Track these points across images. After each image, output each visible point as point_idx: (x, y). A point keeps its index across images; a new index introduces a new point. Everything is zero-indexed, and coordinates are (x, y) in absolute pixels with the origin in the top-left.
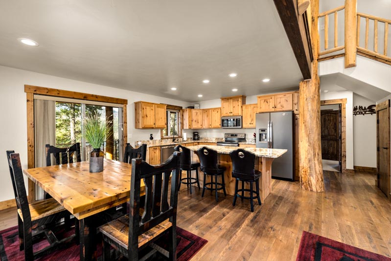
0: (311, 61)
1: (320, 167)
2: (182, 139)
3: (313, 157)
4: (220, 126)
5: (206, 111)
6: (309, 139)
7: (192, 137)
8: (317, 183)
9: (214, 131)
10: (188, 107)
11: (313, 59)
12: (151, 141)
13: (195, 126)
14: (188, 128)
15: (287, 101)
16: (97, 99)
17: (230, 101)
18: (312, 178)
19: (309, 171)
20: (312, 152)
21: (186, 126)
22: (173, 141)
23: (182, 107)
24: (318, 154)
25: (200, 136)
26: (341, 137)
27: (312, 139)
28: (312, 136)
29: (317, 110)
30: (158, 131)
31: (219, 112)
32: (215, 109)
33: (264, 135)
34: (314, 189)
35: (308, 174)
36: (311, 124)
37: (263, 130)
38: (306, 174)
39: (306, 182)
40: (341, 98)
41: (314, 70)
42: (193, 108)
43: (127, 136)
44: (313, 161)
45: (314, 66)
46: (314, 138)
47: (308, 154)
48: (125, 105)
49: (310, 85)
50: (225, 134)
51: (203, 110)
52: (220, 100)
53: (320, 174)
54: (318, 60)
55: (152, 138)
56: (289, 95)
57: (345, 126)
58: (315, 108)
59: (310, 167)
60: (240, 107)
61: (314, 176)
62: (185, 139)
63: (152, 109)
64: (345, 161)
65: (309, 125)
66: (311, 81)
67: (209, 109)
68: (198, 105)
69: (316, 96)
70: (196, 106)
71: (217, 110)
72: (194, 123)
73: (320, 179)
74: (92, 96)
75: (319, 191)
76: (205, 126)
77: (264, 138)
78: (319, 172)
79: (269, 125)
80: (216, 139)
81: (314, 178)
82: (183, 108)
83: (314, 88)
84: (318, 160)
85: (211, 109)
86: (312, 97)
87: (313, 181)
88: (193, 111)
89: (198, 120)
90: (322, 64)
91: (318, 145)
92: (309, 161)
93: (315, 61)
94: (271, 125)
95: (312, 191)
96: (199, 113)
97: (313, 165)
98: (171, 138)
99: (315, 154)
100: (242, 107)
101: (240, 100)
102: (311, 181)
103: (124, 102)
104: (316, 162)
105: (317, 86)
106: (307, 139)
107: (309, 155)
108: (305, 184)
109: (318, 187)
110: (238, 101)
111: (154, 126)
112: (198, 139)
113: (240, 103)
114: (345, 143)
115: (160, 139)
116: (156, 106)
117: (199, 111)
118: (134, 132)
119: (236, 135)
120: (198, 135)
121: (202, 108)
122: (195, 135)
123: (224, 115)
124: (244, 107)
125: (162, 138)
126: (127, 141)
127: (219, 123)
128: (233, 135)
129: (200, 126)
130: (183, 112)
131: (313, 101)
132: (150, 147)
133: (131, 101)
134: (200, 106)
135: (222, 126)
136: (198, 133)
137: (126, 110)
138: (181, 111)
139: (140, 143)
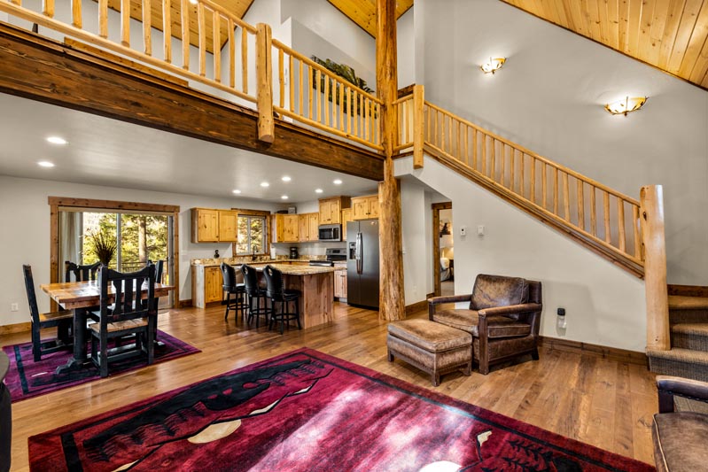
1: (394, 290)
2: (269, 257)
3: (387, 278)
4: (318, 239)
5: (302, 216)
7: (288, 254)
8: (390, 310)
9: (316, 245)
10: (278, 212)
11: (386, 158)
12: (215, 260)
13: (288, 238)
14: (276, 241)
16: (136, 208)
17: (328, 202)
18: (386, 304)
19: (383, 295)
20: (386, 272)
21: (275, 240)
22: (254, 259)
23: (269, 212)
24: (393, 275)
25: (301, 253)
28: (387, 251)
29: (391, 220)
30: (228, 247)
31: (317, 219)
32: (313, 214)
33: (354, 251)
35: (382, 299)
36: (385, 236)
37: (353, 244)
39: (381, 309)
41: (388, 170)
42: (286, 212)
43: (178, 253)
44: (387, 283)
45: (388, 164)
47: (383, 274)
48: (175, 213)
50: (327, 249)
51: (300, 215)
52: (318, 202)
53: (395, 298)
54: (394, 157)
55: (217, 256)
58: (390, 217)
60: (338, 212)
61: (389, 301)
62: (273, 256)
63: (214, 217)
66: (384, 183)
67: (306, 215)
68: (294, 209)
69: (391, 203)
70: (291, 209)
71: (315, 216)
72: (286, 234)
73: (395, 305)
74: (130, 204)
76: (303, 239)
77: (355, 254)
78: (393, 297)
79: (357, 237)
81: (388, 304)
82: (271, 213)
83: (388, 192)
84: (393, 281)
85: (308, 214)
86: (386, 203)
87: (387, 308)
88: (286, 217)
89: (292, 230)
90: (397, 163)
92: (384, 283)
93: (390, 159)
94: (360, 237)
96: (293, 221)
97: (387, 287)
98: (251, 255)
100: (341, 212)
101: (338, 202)
102: (385, 308)
103: (175, 209)
104: (391, 284)
105: (392, 190)
106: (382, 255)
109: (391, 315)
111: (217, 240)
112: (296, 258)
113: (338, 206)
115: (231, 256)
116: (220, 212)
117: (294, 217)
118: (189, 248)
119: (338, 251)
120: (296, 252)
121: (298, 213)
122: (292, 251)
123: (322, 223)
124: (343, 212)
125: (235, 255)
126: (178, 259)
127: (318, 234)
128: (335, 251)
129: (295, 239)
130: (271, 219)
131: (387, 208)
132: (205, 267)
133: (185, 208)
134: (296, 209)
135: (320, 238)
136: (296, 248)
137: (177, 219)
138: (268, 218)
139: (197, 262)
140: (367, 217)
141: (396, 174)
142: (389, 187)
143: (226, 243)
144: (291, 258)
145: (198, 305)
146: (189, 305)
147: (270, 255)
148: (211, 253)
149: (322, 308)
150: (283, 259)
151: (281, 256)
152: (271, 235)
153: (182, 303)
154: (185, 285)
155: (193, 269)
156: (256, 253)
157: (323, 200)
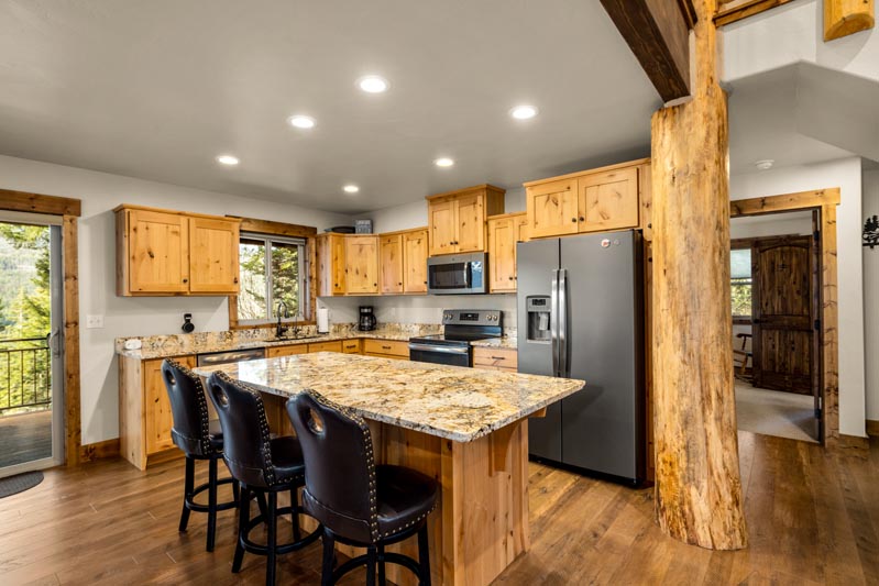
0: (689, 27)
1: (726, 448)
2: (313, 328)
3: (699, 409)
4: (426, 288)
5: (387, 239)
6: (683, 335)
7: (355, 320)
8: (713, 513)
9: (417, 301)
10: (334, 230)
11: (695, 20)
12: (186, 338)
13: (356, 287)
14: (330, 294)
15: (619, 195)
17: (451, 203)
18: (693, 491)
19: (683, 463)
20: (695, 389)
21: (328, 290)
22: (281, 332)
23: (314, 230)
24: (720, 398)
25: (381, 318)
26: (819, 324)
27: (696, 335)
28: (698, 323)
29: (713, 222)
30: (217, 305)
31: (424, 242)
32: (412, 232)
33: (544, 318)
34: (703, 537)
35: (679, 474)
36: (690, 275)
37: (540, 301)
38: (672, 474)
39: (671, 506)
40: (819, 188)
41: (701, 62)
42: (352, 230)
43: (76, 324)
44: (699, 425)
45: (702, 43)
46: (702, 331)
47: (682, 395)
48: (67, 217)
49: (686, 120)
50: (445, 312)
51: (381, 236)
52: (426, 202)
53: (728, 475)
54: (718, 20)
55: (188, 328)
56: (624, 175)
57: (835, 286)
58: (708, 212)
59: (686, 448)
60: (480, 222)
61: (704, 484)
62: (324, 327)
63: (176, 233)
64: (836, 405)
65: (685, 280)
66: (689, 107)
67: (396, 234)
68: (368, 222)
69: (711, 167)
70: (361, 223)
71: (418, 236)
72: (352, 277)
73: (728, 499)
75: (724, 546)
76: (389, 287)
77: (543, 327)
78: (722, 472)
79: (555, 282)
80: (423, 327)
81: (704, 493)
82: (319, 233)
83: (702, 133)
84: (719, 419)
85: (401, 233)
86: (693, 170)
87: (701, 505)
88: (351, 241)
89: (365, 268)
90: (733, 35)
91: (718, 358)
92: (686, 423)
94: (562, 281)
95: (693, 542)
96: (367, 249)
97: (701, 440)
98: (272, 326)
99: (709, 397)
100: (486, 223)
101: (480, 199)
102: (690, 503)
103: (70, 208)
104: (712, 428)
105: (715, 125)
106: (678, 334)
107: (686, 400)
108: (668, 513)
109: (717, 528)
110: (475, 203)
111: (184, 288)
112: (372, 328)
113: (480, 211)
114: (834, 342)
115: (226, 328)
116: (192, 220)
117: (368, 241)
118: (111, 308)
119: (475, 317)
120: (371, 316)
121: (379, 230)
122: (362, 315)
123: (437, 250)
124: (492, 224)
125: (235, 326)
126: (76, 340)
127: (425, 277)
128: (464, 316)
129: (371, 290)
130: (318, 243)
131: (699, 184)
132: (144, 361)
133: (96, 204)
134: (372, 224)
135: (431, 287)
136: (371, 308)
137: (73, 234)
138: (312, 242)
139: (133, 345)
140: (574, 228)
141: (733, 71)
142: (707, 117)
143: (211, 296)
144: (361, 328)
145: (130, 458)
146: (111, 455)
147: (315, 323)
148: (174, 320)
149: (501, 516)
150: (344, 333)
151: (339, 325)
152: (317, 279)
153: (90, 450)
154: (100, 404)
155: (119, 362)
156: (284, 320)
157: (439, 199)
